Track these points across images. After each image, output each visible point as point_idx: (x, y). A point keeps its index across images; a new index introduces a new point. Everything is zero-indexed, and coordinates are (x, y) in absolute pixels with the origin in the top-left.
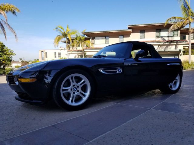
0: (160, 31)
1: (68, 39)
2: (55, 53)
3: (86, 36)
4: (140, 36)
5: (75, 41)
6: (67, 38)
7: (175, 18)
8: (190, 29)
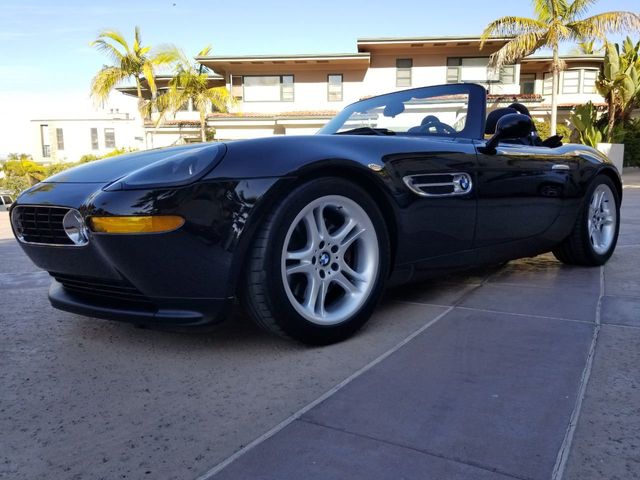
0: (460, 64)
1: (143, 82)
2: (94, 131)
3: (211, 73)
4: (398, 78)
5: (171, 89)
6: (141, 76)
7: (512, 20)
8: (556, 59)
